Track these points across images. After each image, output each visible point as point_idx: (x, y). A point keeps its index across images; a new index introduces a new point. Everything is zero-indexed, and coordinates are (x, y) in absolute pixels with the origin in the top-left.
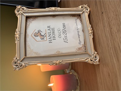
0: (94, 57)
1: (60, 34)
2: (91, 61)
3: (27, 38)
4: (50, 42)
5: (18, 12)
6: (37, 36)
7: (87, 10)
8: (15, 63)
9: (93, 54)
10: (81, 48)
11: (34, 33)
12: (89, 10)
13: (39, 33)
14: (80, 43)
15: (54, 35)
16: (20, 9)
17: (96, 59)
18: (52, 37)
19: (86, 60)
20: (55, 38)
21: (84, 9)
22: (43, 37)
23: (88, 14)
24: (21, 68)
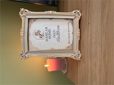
0: (77, 55)
1: (54, 35)
2: (75, 57)
3: (29, 36)
4: (46, 40)
5: (22, 14)
6: (37, 35)
7: (79, 15)
8: (21, 54)
9: (77, 52)
10: (69, 46)
11: (35, 32)
12: (80, 15)
13: (39, 33)
14: (69, 43)
15: (50, 35)
16: (23, 11)
17: (78, 56)
18: (48, 36)
19: (71, 56)
20: (50, 38)
21: (76, 14)
22: (41, 36)
23: (79, 19)
24: (26, 59)
